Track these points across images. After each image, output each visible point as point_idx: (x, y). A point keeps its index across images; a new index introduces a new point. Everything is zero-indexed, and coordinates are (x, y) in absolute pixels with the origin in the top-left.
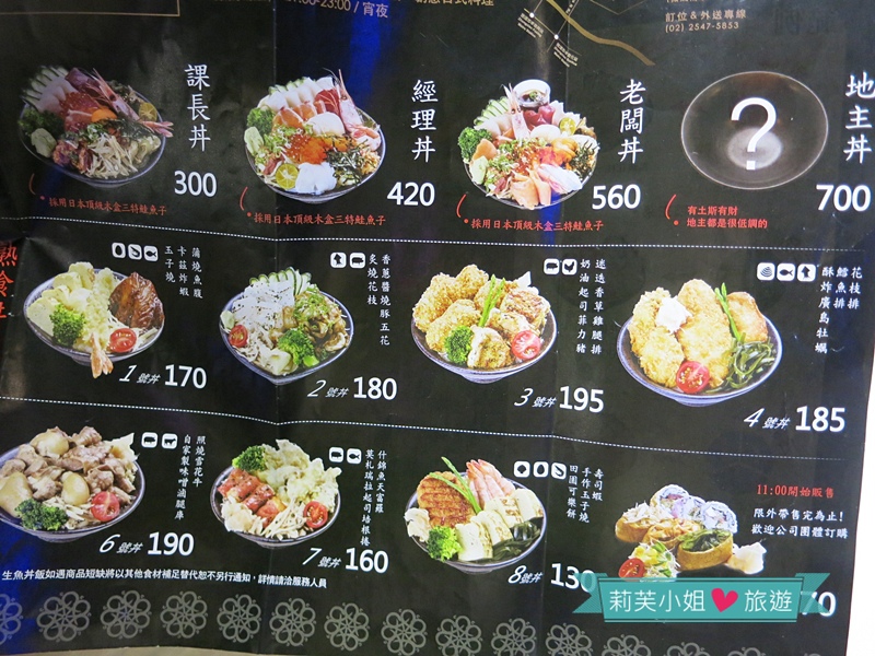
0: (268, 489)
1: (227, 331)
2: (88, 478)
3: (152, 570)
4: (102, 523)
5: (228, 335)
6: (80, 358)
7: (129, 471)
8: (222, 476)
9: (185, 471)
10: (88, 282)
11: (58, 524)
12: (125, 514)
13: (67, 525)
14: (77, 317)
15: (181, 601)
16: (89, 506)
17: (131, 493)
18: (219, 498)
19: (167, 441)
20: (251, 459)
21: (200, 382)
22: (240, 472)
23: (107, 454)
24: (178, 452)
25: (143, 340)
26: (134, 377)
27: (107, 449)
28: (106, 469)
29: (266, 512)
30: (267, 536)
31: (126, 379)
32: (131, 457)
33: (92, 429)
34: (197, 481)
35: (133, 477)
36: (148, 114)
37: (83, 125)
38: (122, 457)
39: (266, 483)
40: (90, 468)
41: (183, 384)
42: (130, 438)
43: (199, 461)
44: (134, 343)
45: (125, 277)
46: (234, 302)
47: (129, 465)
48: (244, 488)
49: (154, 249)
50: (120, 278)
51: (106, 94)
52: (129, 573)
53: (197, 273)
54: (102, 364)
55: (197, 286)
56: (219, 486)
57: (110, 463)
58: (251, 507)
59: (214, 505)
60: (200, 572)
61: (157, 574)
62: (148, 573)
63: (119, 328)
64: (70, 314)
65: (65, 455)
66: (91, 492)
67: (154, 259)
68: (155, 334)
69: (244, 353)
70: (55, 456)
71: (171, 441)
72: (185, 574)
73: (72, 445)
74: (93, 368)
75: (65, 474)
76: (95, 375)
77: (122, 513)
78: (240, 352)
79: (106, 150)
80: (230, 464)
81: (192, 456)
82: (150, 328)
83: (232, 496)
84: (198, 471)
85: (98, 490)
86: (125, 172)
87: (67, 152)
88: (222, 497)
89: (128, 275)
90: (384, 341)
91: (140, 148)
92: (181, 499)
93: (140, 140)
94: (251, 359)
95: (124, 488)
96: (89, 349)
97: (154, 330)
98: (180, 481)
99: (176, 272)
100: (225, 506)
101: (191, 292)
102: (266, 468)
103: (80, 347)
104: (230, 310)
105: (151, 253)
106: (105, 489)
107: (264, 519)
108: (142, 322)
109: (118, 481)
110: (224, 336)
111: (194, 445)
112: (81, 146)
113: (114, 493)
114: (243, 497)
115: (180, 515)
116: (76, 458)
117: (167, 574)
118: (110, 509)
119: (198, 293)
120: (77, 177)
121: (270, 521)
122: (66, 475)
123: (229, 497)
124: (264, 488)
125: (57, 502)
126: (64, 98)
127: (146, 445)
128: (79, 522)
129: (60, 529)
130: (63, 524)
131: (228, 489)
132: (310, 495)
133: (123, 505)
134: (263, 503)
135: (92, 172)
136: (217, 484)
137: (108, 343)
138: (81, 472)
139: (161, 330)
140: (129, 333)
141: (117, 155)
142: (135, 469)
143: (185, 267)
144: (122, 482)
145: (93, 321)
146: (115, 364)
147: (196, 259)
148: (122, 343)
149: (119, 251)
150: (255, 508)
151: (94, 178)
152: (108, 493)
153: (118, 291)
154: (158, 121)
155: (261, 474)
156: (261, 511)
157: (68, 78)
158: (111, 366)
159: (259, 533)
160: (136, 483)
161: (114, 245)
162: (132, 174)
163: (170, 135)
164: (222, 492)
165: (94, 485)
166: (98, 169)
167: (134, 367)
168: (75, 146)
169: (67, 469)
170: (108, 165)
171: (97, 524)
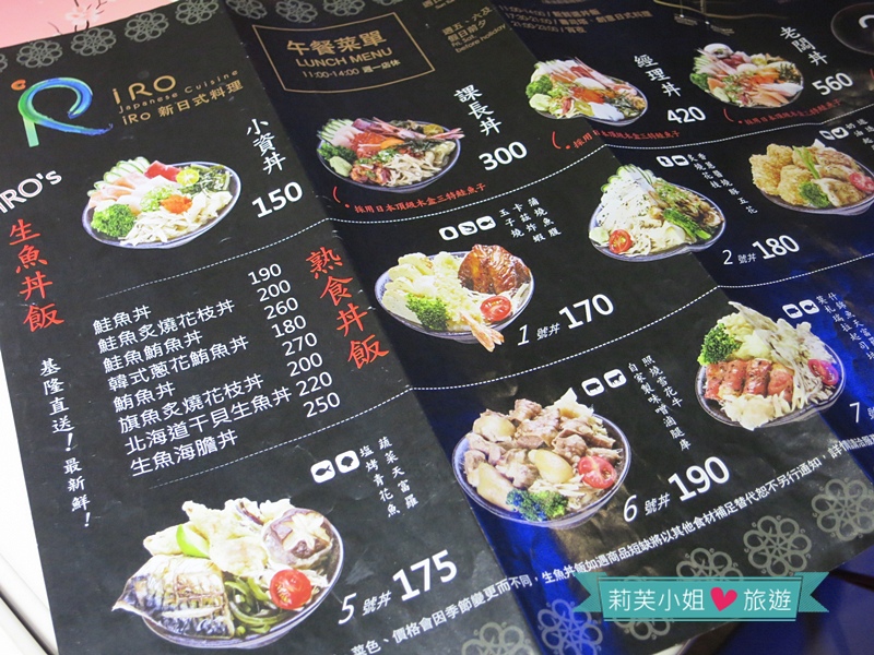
0: (760, 363)
1: (605, 245)
2: (557, 449)
3: (701, 516)
4: (607, 490)
5: (608, 248)
6: (463, 338)
7: (595, 426)
8: (699, 383)
9: (655, 399)
10: (426, 269)
11: (560, 507)
12: (624, 471)
13: (571, 505)
14: (433, 302)
15: (760, 533)
16: (579, 477)
17: (615, 447)
18: (714, 404)
19: (612, 380)
20: (717, 347)
21: (606, 308)
22: (715, 365)
23: (559, 419)
24: (632, 384)
25: (518, 300)
26: (532, 335)
27: (556, 415)
28: (568, 434)
29: (777, 385)
30: (801, 407)
31: (524, 342)
32: (586, 412)
33: (524, 400)
34: (676, 401)
35: (605, 430)
36: (433, 131)
37: (375, 152)
38: (576, 416)
39: (753, 358)
40: (551, 439)
41: (589, 319)
42: (570, 395)
43: (662, 381)
44: (510, 306)
45: (467, 253)
46: (597, 216)
47: (590, 420)
48: (733, 378)
49: (487, 219)
50: (463, 255)
51: (388, 130)
52: (677, 531)
53: (543, 216)
54: (491, 338)
55: (550, 227)
56: (703, 394)
57: (568, 425)
58: (757, 392)
59: (714, 414)
60: (757, 490)
61: (709, 517)
62: (699, 522)
63: (485, 299)
64: (424, 301)
65: (516, 435)
66: (571, 464)
67: (492, 225)
68: (527, 289)
69: (635, 252)
70: (507, 439)
71: (617, 378)
72: (741, 502)
73: (515, 423)
74: (483, 343)
75: (530, 453)
76: (491, 349)
77: (620, 471)
78: (630, 254)
79: (401, 165)
80: (698, 366)
81: (652, 381)
82: (519, 286)
83: (726, 394)
84: (669, 391)
85: (576, 459)
86: (428, 174)
87: (364, 173)
88: (716, 402)
89: (470, 250)
90: (750, 210)
91: (436, 155)
92: (673, 427)
93: (433, 149)
94: (646, 253)
95: (603, 445)
96: (466, 328)
97: (524, 285)
98: (657, 411)
99: (521, 225)
100: (727, 408)
101: (546, 234)
102: (740, 343)
103: (455, 328)
104: (597, 225)
105: (487, 223)
106: (583, 454)
107: (783, 393)
108: (507, 285)
109: (590, 441)
110: (606, 251)
111: (644, 370)
112: (375, 167)
113: (596, 455)
114: (740, 388)
115: (685, 444)
116: (529, 434)
117: (721, 512)
118: (603, 473)
119: (554, 232)
120: (379, 189)
121: (790, 390)
122: (532, 454)
123: (725, 397)
124: (755, 364)
125: (542, 485)
126: (353, 137)
127: (592, 393)
128: (581, 498)
129: (567, 512)
130: (565, 505)
131: (716, 391)
132: (802, 354)
133: (615, 463)
134: (767, 380)
135: (393, 183)
136: (700, 392)
137: (482, 316)
138: (544, 446)
139: (532, 282)
140: (499, 300)
141: (415, 165)
142: (600, 420)
143: (528, 218)
144: (596, 440)
145: (453, 301)
146: (502, 332)
147: (536, 207)
148: (497, 311)
149: (449, 233)
150: (762, 390)
151: (397, 187)
152: (590, 458)
153: (465, 268)
154: (445, 132)
155: (739, 353)
156: (771, 388)
157: (354, 125)
158: (500, 335)
159: (788, 410)
160: (611, 434)
161: (442, 231)
162: (436, 174)
163: (462, 136)
164: (712, 397)
165: (568, 454)
166: (400, 179)
167: (525, 327)
168: (371, 167)
169: (528, 449)
170: (406, 174)
171: (602, 494)
